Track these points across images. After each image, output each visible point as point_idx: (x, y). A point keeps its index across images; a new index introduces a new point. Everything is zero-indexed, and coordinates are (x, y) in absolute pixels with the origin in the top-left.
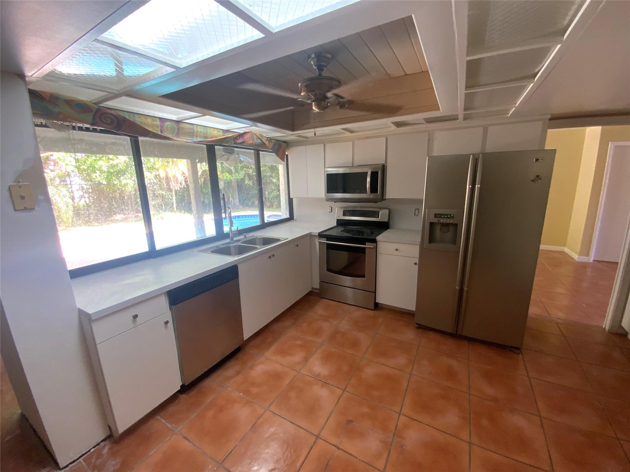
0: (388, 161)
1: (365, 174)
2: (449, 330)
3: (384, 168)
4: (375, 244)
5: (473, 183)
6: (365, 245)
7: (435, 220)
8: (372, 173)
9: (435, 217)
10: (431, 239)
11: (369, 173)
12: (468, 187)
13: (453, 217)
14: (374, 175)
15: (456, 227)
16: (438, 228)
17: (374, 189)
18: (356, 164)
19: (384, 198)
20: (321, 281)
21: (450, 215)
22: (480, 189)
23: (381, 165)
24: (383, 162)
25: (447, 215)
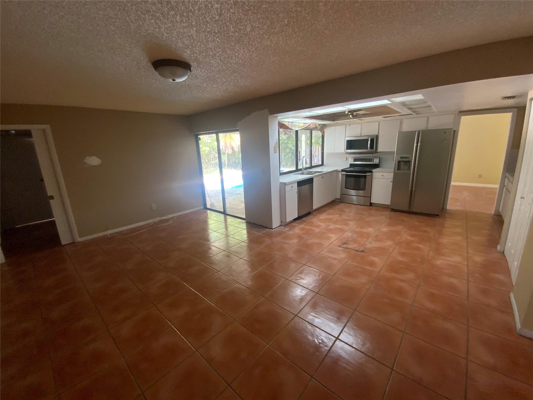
0: (379, 133)
1: (367, 140)
2: (406, 209)
3: (377, 137)
4: (371, 173)
5: (417, 143)
6: (366, 174)
7: (401, 160)
8: (371, 139)
9: (400, 158)
10: (399, 169)
11: (370, 139)
12: (415, 144)
13: (408, 158)
14: (372, 140)
15: (410, 162)
16: (402, 164)
17: (372, 147)
18: (363, 135)
19: (377, 152)
20: (341, 194)
21: (407, 157)
22: (420, 145)
23: (376, 136)
24: (377, 134)
25: (406, 157)
